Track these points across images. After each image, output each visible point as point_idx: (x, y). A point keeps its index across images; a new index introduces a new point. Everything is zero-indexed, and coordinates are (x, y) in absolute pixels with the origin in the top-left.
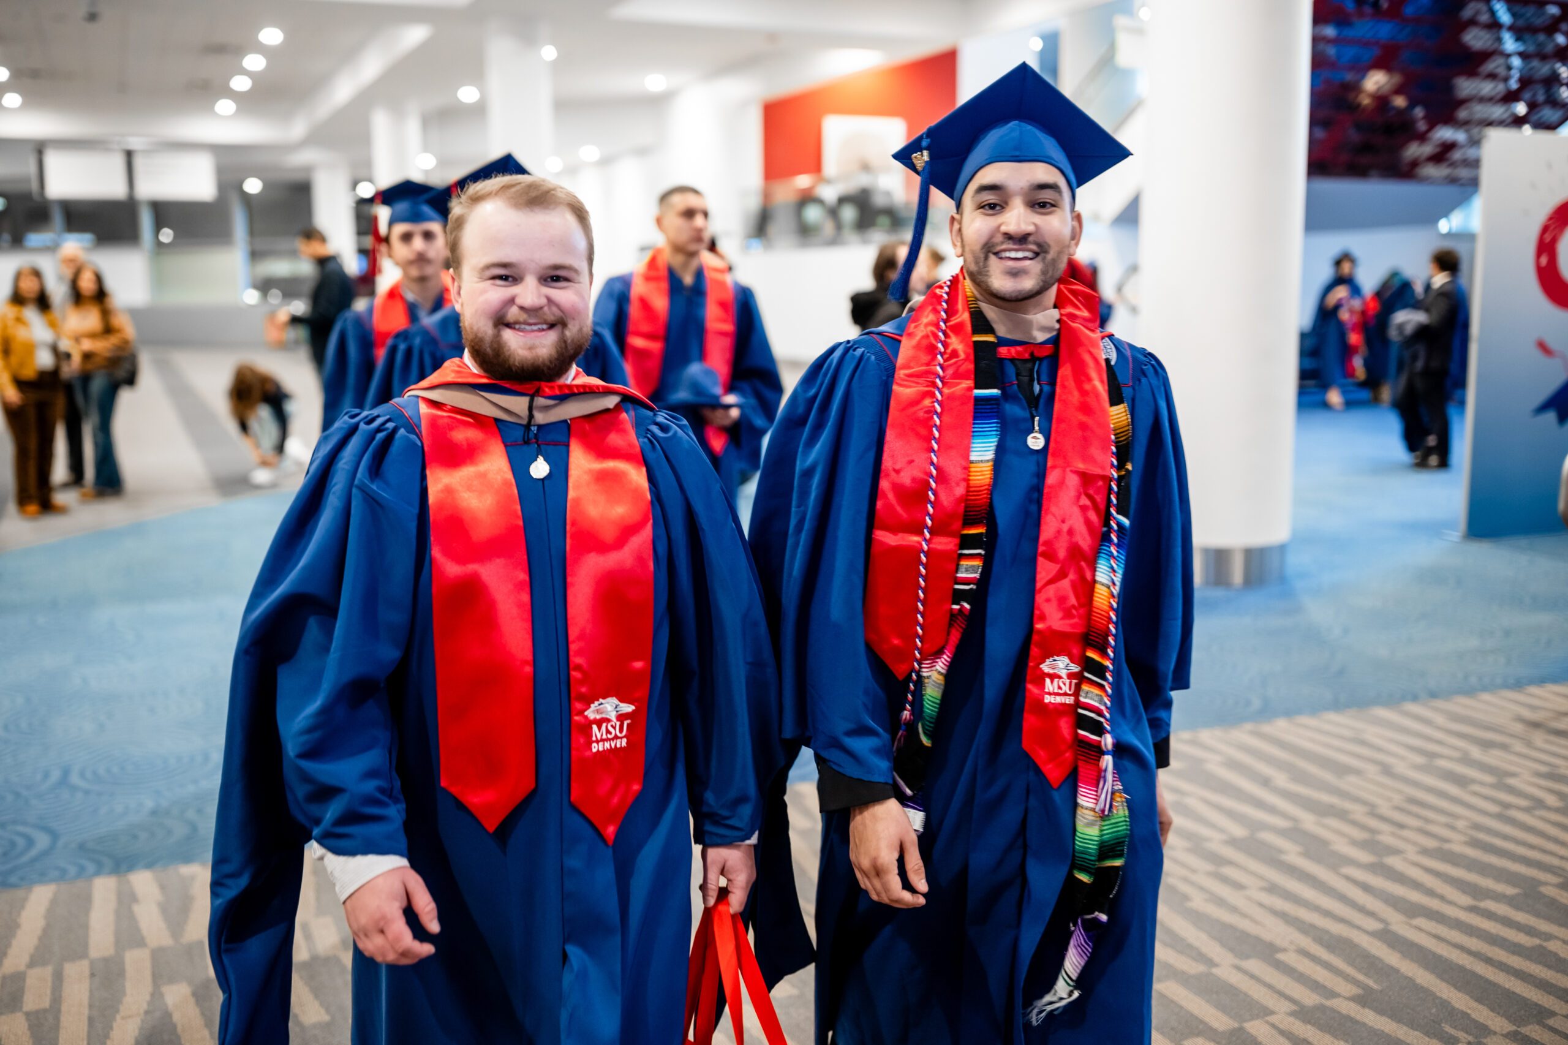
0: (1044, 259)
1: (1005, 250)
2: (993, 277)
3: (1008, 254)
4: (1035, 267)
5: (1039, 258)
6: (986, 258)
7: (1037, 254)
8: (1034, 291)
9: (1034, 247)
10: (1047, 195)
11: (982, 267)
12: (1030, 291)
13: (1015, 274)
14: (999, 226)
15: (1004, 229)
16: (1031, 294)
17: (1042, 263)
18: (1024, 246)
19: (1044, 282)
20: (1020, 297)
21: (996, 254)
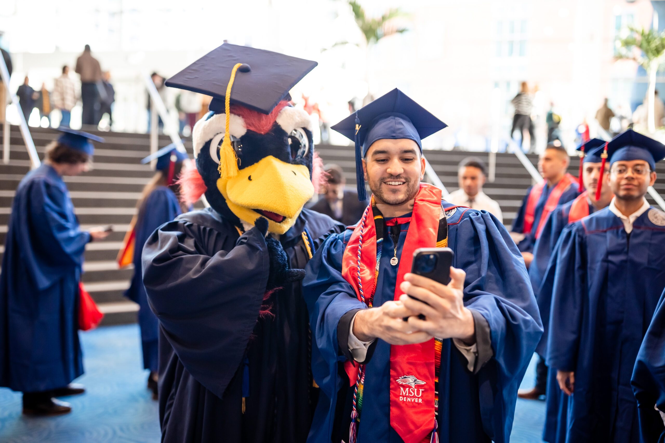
0: (408, 185)
1: (389, 181)
2: (384, 193)
3: (391, 183)
4: (403, 188)
5: (406, 184)
6: (381, 184)
7: (404, 183)
8: (404, 200)
9: (404, 180)
10: (409, 155)
11: (378, 189)
12: (402, 199)
13: (395, 191)
14: (386, 169)
15: (389, 171)
16: (402, 201)
17: (407, 187)
18: (398, 180)
19: (409, 195)
20: (397, 203)
21: (385, 183)
